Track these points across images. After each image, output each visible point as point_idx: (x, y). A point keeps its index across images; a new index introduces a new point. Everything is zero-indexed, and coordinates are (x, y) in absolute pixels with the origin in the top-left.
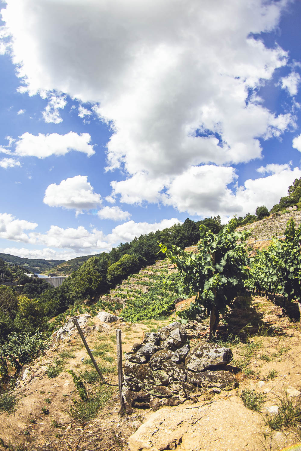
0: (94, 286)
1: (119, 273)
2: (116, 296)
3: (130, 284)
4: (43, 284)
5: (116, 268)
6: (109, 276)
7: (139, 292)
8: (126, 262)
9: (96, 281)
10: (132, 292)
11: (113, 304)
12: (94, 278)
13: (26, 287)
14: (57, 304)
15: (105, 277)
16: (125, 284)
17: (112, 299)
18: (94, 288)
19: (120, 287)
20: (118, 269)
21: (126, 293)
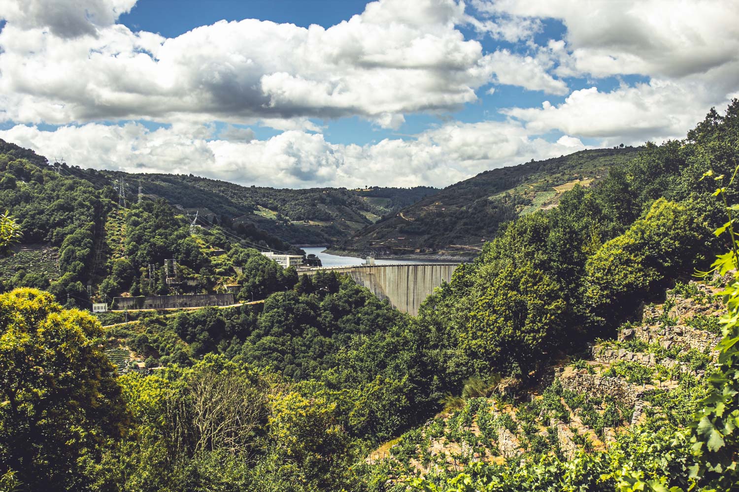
0: (533, 331)
1: (631, 278)
2: (614, 374)
3: (671, 324)
4: (342, 292)
5: (619, 257)
6: (592, 292)
7: (699, 363)
8: (658, 235)
9: (540, 311)
10: (672, 357)
11: (598, 403)
12: (531, 301)
13: (271, 308)
14: (398, 390)
15: (574, 294)
16: (652, 322)
17: (597, 382)
18: (534, 338)
19: (634, 333)
20: (628, 262)
21: (653, 361)
